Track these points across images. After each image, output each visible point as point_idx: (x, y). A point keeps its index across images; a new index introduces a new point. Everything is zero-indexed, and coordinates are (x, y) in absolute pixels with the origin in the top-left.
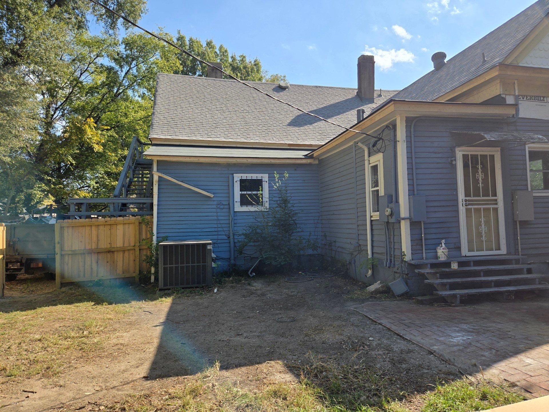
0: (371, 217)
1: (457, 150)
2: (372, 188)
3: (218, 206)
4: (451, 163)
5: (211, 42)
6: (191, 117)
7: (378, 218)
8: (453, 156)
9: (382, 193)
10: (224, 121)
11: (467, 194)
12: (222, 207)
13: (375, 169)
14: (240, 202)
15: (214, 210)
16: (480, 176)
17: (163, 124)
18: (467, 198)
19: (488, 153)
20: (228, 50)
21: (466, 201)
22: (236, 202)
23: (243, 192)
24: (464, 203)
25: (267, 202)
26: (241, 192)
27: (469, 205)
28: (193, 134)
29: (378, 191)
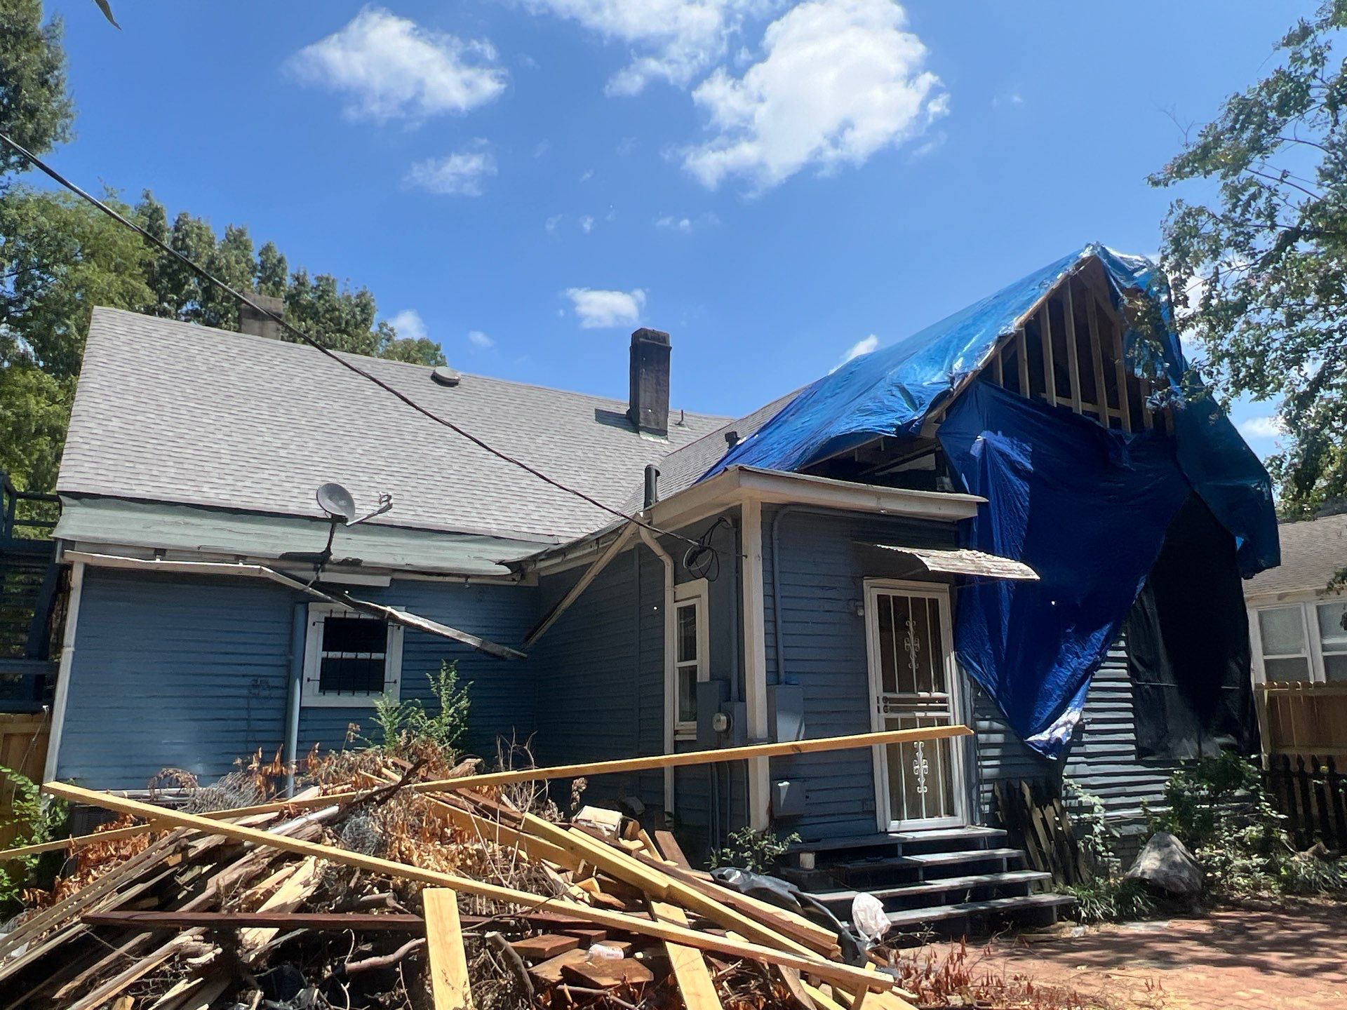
0: (676, 732)
1: (866, 583)
2: (680, 660)
3: (256, 691)
4: (854, 614)
5: (242, 233)
6: (186, 436)
7: (694, 737)
8: (859, 598)
9: (703, 675)
10: (282, 453)
11: (888, 687)
12: (266, 693)
13: (688, 614)
14: (321, 681)
15: (242, 702)
16: (912, 645)
17: (102, 449)
18: (889, 695)
19: (927, 596)
20: (286, 258)
21: (885, 699)
22: (309, 680)
23: (332, 655)
24: (882, 705)
25: (395, 682)
26: (325, 654)
27: (893, 710)
28: (190, 483)
29: (693, 670)
